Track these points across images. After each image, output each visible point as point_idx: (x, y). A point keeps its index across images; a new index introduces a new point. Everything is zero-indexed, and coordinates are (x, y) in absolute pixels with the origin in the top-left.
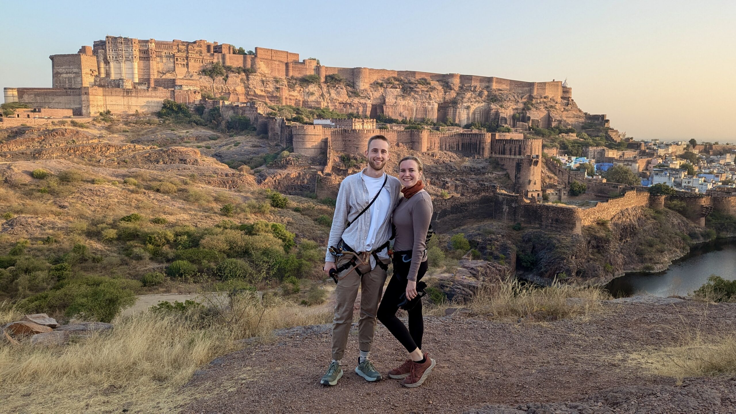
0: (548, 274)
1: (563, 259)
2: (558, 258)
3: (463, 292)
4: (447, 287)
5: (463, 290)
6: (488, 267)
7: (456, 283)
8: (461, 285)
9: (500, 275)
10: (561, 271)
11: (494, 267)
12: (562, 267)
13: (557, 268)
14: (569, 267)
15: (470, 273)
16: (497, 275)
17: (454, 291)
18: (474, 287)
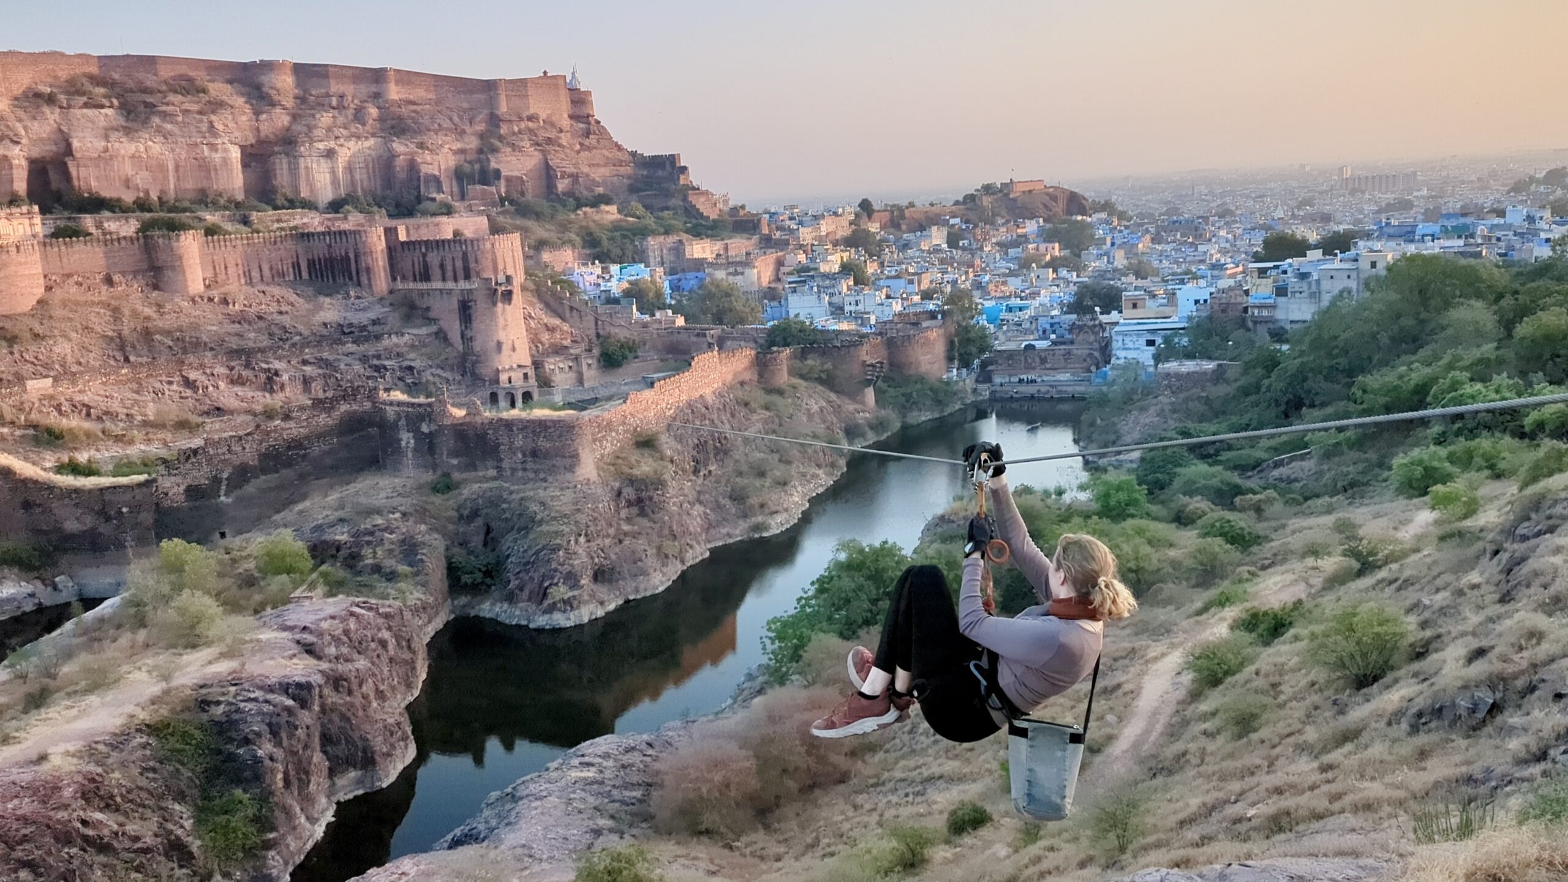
0: (526, 592)
1: (555, 549)
2: (543, 548)
3: (266, 708)
4: (218, 703)
5: (267, 701)
6: (352, 614)
7: (246, 686)
8: (261, 688)
9: (389, 628)
10: (555, 581)
11: (370, 609)
12: (556, 570)
13: (544, 576)
14: (572, 566)
15: (298, 642)
16: (379, 630)
17: (238, 710)
18: (299, 685)
